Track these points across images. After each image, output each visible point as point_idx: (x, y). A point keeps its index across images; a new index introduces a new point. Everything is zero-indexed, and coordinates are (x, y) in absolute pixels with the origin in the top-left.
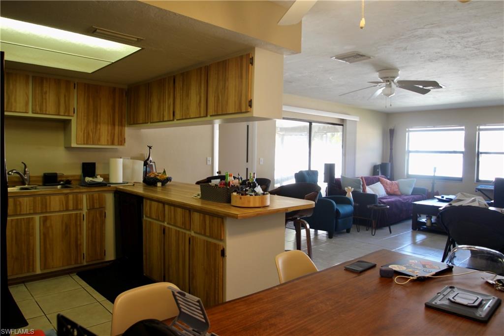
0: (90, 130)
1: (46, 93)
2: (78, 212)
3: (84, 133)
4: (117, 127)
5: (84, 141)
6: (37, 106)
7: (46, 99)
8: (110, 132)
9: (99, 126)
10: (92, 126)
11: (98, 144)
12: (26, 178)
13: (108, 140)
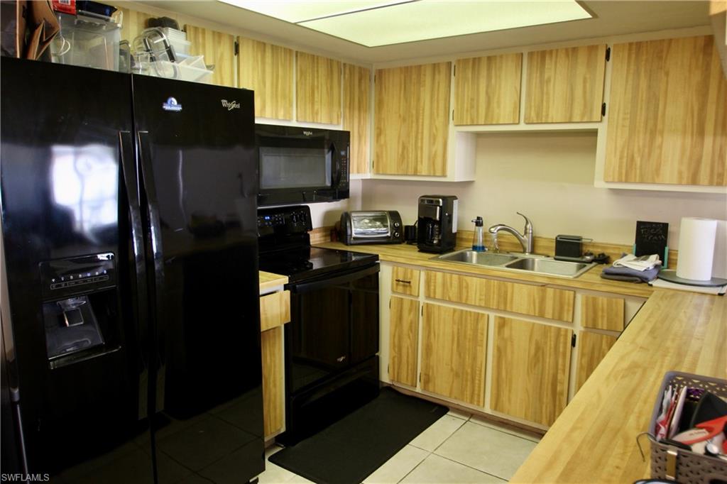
0: (636, 149)
1: (549, 81)
2: (563, 327)
3: (621, 158)
4: (708, 141)
5: (620, 174)
6: (533, 108)
7: (548, 94)
8: (688, 153)
9: (658, 140)
10: (640, 140)
11: (654, 183)
12: (527, 239)
13: (680, 173)
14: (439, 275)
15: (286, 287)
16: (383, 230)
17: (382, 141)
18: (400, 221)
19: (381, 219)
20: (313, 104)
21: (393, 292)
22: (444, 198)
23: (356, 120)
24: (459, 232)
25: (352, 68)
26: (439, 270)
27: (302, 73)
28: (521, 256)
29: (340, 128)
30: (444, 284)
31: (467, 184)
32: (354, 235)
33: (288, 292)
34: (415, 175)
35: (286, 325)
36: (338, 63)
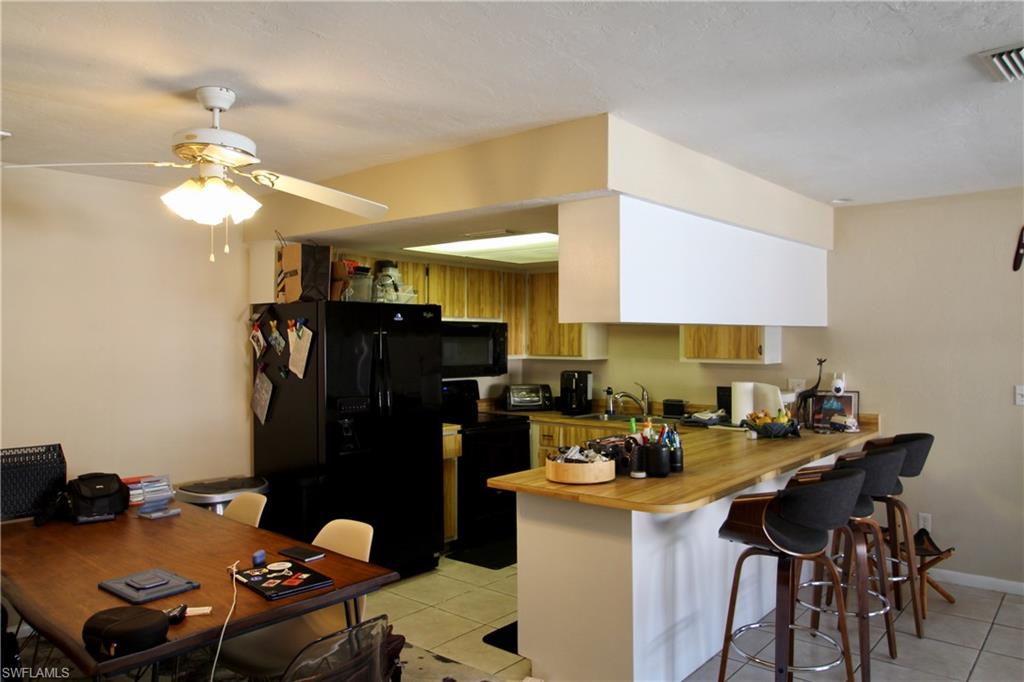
0: (703, 335)
3: (694, 341)
5: (695, 352)
8: (732, 337)
10: (705, 329)
12: (644, 404)
13: (730, 351)
14: (573, 429)
15: (459, 432)
16: (536, 399)
17: (534, 329)
18: (550, 393)
19: (534, 390)
20: (480, 305)
21: (541, 445)
22: (579, 373)
23: (513, 314)
24: (594, 400)
25: (509, 275)
26: (572, 425)
27: (471, 283)
28: (641, 417)
29: (501, 321)
30: (576, 435)
31: (601, 362)
32: (512, 403)
33: (460, 435)
34: (559, 355)
35: (459, 458)
36: (499, 273)
